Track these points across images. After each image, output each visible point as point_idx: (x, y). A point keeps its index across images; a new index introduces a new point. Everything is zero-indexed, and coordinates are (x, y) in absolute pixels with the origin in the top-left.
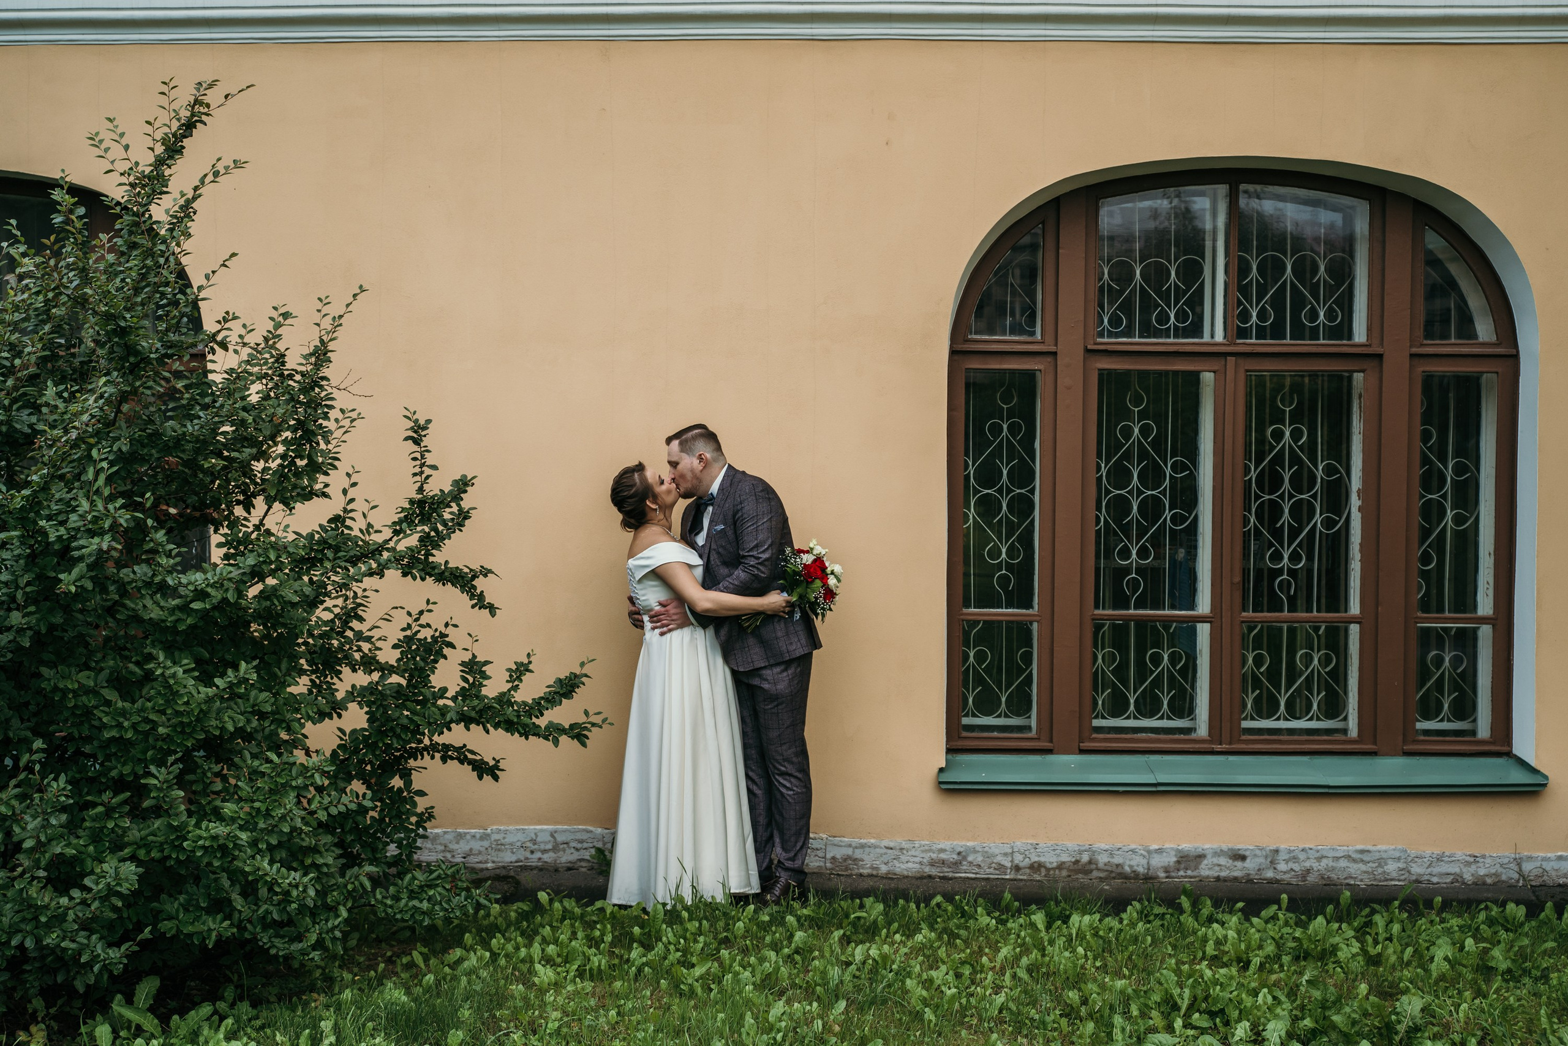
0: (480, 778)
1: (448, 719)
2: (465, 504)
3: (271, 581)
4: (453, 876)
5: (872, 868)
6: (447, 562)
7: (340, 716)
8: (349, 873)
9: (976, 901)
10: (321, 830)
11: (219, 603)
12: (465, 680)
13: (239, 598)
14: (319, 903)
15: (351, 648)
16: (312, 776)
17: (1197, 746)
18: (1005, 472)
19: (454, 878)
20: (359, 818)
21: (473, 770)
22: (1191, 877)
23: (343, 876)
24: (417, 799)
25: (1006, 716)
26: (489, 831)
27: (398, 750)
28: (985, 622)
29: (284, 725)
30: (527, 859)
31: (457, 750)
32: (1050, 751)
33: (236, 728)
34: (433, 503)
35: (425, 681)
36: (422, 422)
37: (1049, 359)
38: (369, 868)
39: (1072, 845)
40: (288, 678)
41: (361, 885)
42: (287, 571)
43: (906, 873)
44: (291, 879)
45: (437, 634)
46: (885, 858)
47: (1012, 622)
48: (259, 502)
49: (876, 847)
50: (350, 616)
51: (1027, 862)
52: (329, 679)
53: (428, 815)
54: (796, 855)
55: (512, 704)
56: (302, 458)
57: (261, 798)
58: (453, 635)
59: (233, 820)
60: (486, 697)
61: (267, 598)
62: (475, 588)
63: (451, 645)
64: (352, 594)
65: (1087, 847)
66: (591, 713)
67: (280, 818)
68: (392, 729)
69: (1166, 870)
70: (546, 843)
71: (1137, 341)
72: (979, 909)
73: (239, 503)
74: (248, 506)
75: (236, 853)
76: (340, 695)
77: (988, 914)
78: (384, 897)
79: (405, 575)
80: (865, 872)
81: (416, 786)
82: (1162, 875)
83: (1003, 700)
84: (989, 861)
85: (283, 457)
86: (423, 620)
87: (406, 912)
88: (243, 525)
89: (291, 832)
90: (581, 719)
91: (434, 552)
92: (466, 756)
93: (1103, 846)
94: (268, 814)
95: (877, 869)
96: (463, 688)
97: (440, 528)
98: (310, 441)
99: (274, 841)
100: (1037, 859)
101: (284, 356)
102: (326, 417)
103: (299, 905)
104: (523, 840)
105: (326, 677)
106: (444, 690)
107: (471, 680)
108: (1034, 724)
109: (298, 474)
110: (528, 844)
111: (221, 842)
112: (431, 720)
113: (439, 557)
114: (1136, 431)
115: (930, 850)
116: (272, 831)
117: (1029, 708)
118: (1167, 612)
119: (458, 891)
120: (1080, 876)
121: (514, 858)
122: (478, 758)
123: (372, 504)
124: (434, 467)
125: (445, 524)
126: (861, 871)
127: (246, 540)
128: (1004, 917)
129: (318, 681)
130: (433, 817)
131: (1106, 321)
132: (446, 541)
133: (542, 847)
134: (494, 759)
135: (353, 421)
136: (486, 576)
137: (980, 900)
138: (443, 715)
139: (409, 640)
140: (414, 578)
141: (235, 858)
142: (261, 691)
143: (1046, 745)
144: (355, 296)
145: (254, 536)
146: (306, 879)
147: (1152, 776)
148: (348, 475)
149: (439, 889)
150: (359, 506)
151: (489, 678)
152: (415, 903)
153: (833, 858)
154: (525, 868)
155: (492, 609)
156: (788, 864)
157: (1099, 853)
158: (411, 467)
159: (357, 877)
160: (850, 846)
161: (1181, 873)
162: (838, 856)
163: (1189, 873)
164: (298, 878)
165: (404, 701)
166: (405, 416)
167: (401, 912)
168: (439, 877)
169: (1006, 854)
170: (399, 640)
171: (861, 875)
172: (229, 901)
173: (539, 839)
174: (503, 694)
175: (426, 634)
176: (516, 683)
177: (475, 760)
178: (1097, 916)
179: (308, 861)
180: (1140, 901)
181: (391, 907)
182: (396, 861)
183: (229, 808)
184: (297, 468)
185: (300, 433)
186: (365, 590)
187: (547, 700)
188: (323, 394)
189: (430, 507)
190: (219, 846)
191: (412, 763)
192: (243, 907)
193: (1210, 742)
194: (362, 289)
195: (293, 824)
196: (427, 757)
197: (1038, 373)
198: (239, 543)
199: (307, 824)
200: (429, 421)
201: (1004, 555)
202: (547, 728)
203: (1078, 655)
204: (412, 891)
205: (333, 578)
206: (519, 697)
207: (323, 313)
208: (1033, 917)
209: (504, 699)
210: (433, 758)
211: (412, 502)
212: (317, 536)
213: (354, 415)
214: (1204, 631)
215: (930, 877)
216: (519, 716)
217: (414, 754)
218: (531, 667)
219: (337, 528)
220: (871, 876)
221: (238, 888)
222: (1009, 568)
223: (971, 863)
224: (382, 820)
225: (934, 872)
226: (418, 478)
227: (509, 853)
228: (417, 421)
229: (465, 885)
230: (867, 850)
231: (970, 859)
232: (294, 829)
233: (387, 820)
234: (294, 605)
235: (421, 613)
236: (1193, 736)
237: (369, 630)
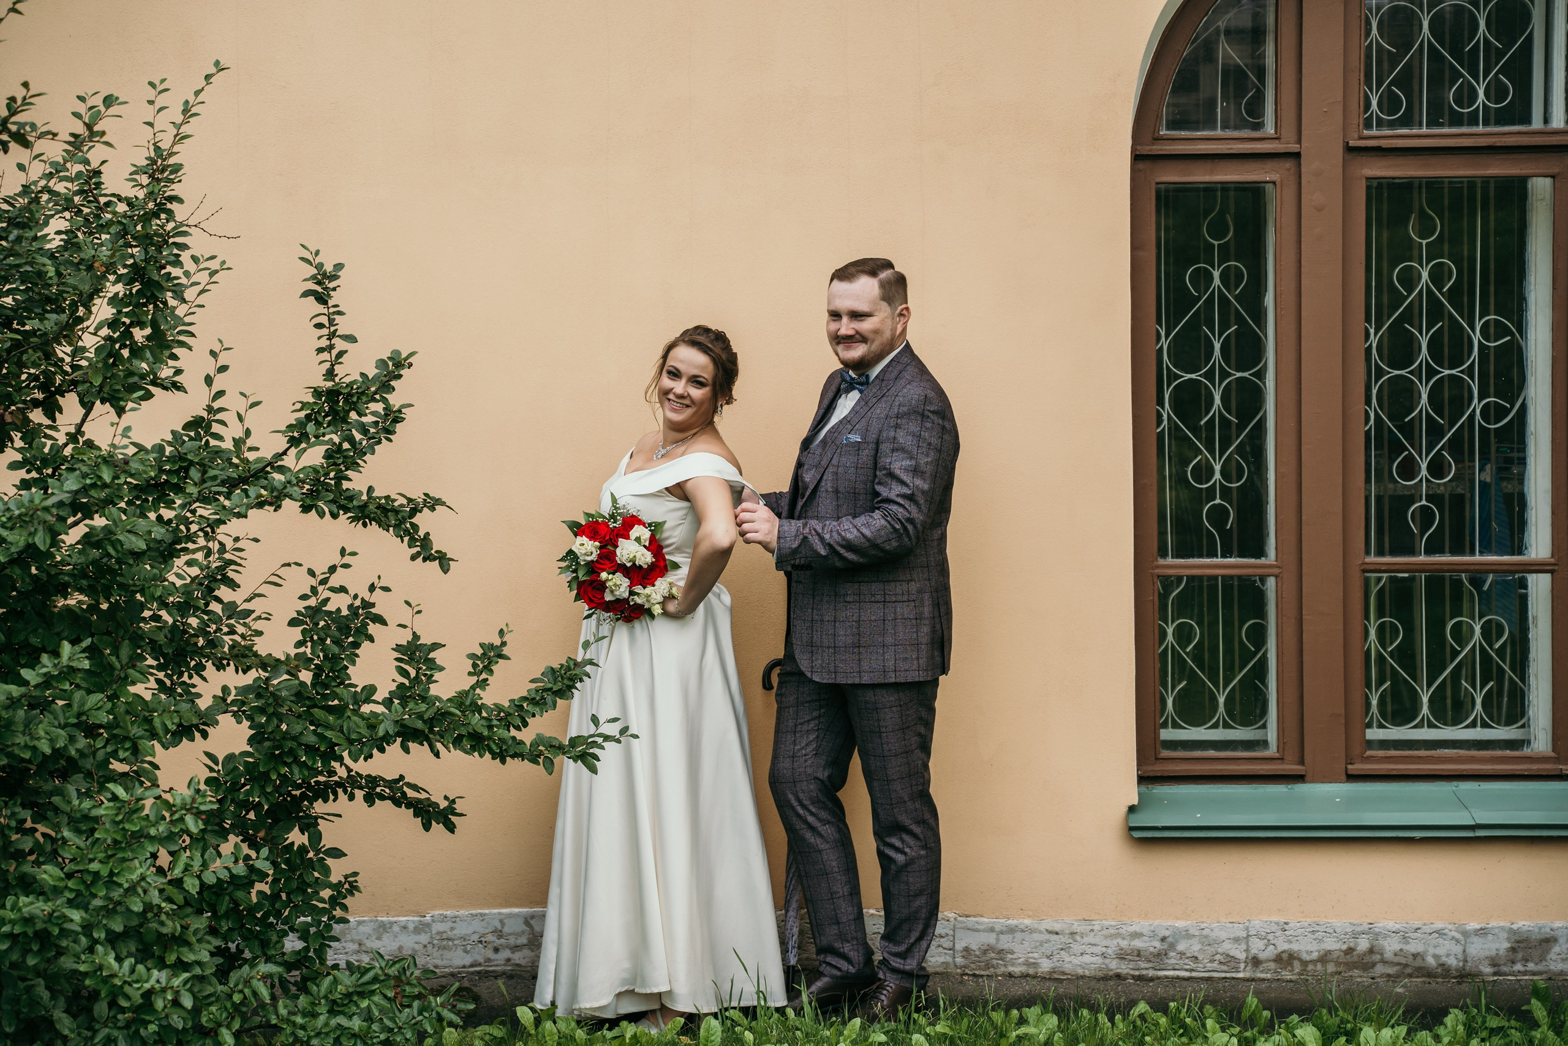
0: (427, 827)
1: (381, 733)
2: (395, 400)
3: (99, 521)
4: (398, 979)
5: (1027, 964)
6: (370, 489)
7: (205, 735)
8: (234, 976)
9: (1201, 1008)
10: (189, 910)
11: (20, 553)
12: (404, 673)
13: (52, 546)
14: (190, 1024)
15: (219, 630)
16: (182, 819)
17: (1535, 767)
18: (1217, 346)
19: (399, 981)
20: (240, 894)
21: (416, 815)
22: (1534, 974)
23: (224, 980)
24: (329, 861)
25: (1226, 726)
26: (428, 918)
27: (299, 786)
28: (1191, 578)
29: (128, 745)
30: (488, 960)
31: (392, 784)
32: (1300, 778)
33: (54, 750)
34: (350, 395)
35: (340, 676)
36: (329, 268)
37: (1288, 164)
38: (264, 968)
39: (1341, 922)
40: (131, 671)
41: (255, 994)
42: (123, 505)
43: (1080, 972)
44: (152, 982)
45: (358, 603)
46: (1047, 949)
47: (1231, 577)
48: (70, 404)
49: (1032, 931)
50: (216, 580)
51: (1271, 952)
52: (185, 678)
53: (350, 886)
54: (909, 950)
55: (479, 709)
56: (142, 325)
57: (101, 856)
58: (382, 604)
59: (57, 891)
60: (438, 698)
61: (98, 545)
62: (415, 527)
63: (380, 620)
64: (217, 546)
65: (1366, 927)
66: (602, 720)
67: (127, 890)
68: (292, 752)
69: (1494, 962)
70: (518, 935)
71: (1422, 134)
72: (1210, 1023)
73: (36, 403)
74: (51, 409)
75: (64, 943)
76: (204, 703)
77: (1223, 1030)
78: (290, 1013)
79: (306, 509)
80: (1017, 970)
81: (327, 842)
82: (1488, 970)
83: (1221, 700)
84: (1211, 950)
85: (113, 324)
86: (335, 581)
87: (327, 1034)
88: (46, 436)
89: (145, 911)
90: (588, 729)
91: (349, 473)
92: (404, 794)
93: (1391, 925)
94: (111, 882)
95: (1035, 965)
96: (401, 686)
97: (358, 436)
98: (153, 299)
99: (118, 927)
100: (1286, 947)
101: (97, 173)
102: (177, 263)
103: (160, 1026)
104: (482, 931)
105: (181, 675)
106: (371, 689)
107: (413, 673)
108: (1272, 735)
109: (137, 352)
110: (490, 938)
111: (39, 926)
112: (354, 736)
113: (357, 482)
114: (1425, 275)
115: (1118, 935)
116: (114, 911)
117: (1264, 711)
118: (1478, 558)
119: (405, 1001)
120: (1356, 972)
121: (468, 960)
122: (423, 796)
123: (251, 400)
124: (351, 339)
125: (364, 430)
126: (1011, 969)
127: (56, 460)
128: (1248, 1034)
129: (168, 683)
130: (357, 889)
131: (1374, 103)
132: (368, 457)
133: (512, 941)
134: (446, 798)
135: (213, 273)
136: (432, 508)
137: (1209, 1009)
138: (372, 727)
139: (314, 612)
140: (321, 515)
141: (61, 952)
142: (89, 692)
143: (1296, 769)
144: (208, 77)
145: (68, 451)
146: (176, 982)
147: (1466, 814)
148: (213, 353)
149: (376, 998)
150: (232, 402)
151: (442, 669)
152: (341, 1020)
153: (967, 949)
154: (485, 975)
155: (444, 561)
156: (896, 963)
157: (1385, 937)
158: (314, 339)
159: (247, 982)
160: (992, 930)
161: (1519, 967)
162: (974, 947)
163: (1531, 966)
164: (163, 981)
165: (309, 707)
166: (302, 259)
167: (318, 1034)
168: (375, 979)
169: (1236, 940)
170: (299, 613)
171: (1010, 975)
172: (50, 1023)
173: (506, 930)
174: (462, 695)
175: (339, 603)
176: (484, 676)
177: (419, 801)
178: (1402, 1030)
179: (171, 958)
180: (1464, 1008)
181: (303, 1027)
182: (299, 961)
183: (48, 874)
184: (134, 343)
185: (137, 287)
186: (237, 539)
187: (532, 701)
188: (170, 226)
189: (346, 400)
190: (36, 933)
191: (319, 807)
192: (72, 1031)
193: (1557, 760)
194: (219, 67)
195: (147, 899)
196: (342, 796)
197: (1269, 188)
198: (45, 462)
199: (170, 900)
200: (339, 266)
201: (1217, 476)
202: (535, 744)
203: (1341, 627)
204: (334, 1002)
205: (200, 512)
206: (489, 697)
207: (158, 106)
208: (1299, 1032)
209: (466, 702)
210: (352, 797)
211: (317, 393)
212: (168, 450)
213: (214, 265)
214: (1539, 587)
215: (1118, 976)
216: (490, 727)
217: (324, 792)
218: (506, 651)
219: (198, 438)
220: (1025, 976)
221: (62, 1002)
222: (1226, 493)
223: (1182, 954)
224: (275, 896)
225: (1124, 968)
226: (325, 356)
227: (460, 952)
228: (319, 267)
229: (416, 991)
230: (1019, 935)
231: (1181, 947)
232: (148, 907)
233: (284, 896)
234: (138, 556)
235: (332, 569)
236: (1526, 751)
237: (248, 600)
